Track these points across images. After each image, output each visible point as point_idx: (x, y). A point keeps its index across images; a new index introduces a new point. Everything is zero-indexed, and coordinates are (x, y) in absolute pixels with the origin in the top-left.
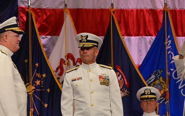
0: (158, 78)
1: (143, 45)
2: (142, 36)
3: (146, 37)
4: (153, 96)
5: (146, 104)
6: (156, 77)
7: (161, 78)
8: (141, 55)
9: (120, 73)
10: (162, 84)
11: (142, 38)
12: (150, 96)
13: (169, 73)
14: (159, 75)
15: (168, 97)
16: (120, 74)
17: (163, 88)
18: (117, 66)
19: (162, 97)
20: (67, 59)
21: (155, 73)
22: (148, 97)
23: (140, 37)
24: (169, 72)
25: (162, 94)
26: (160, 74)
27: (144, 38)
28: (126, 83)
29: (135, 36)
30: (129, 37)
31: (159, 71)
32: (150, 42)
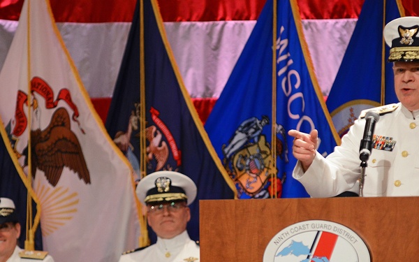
0: (256, 139)
4: (178, 196)
5: (159, 216)
6: (248, 138)
7: (263, 138)
9: (158, 128)
10: (263, 156)
12: (169, 197)
13: (280, 127)
14: (258, 133)
15: (274, 191)
16: (158, 132)
17: (265, 167)
18: (153, 109)
19: (262, 190)
20: (32, 92)
21: (244, 127)
22: (164, 198)
24: (278, 125)
25: (263, 181)
26: (259, 129)
28: (176, 154)
31: (258, 122)
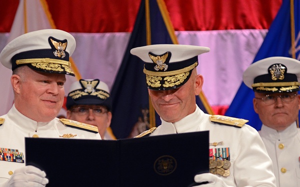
1: (230, 52)
2: (226, 28)
3: (238, 32)
8: (225, 81)
11: (226, 34)
23: (222, 32)
27: (232, 36)
29: (207, 29)
30: (192, 33)
32: (248, 45)
